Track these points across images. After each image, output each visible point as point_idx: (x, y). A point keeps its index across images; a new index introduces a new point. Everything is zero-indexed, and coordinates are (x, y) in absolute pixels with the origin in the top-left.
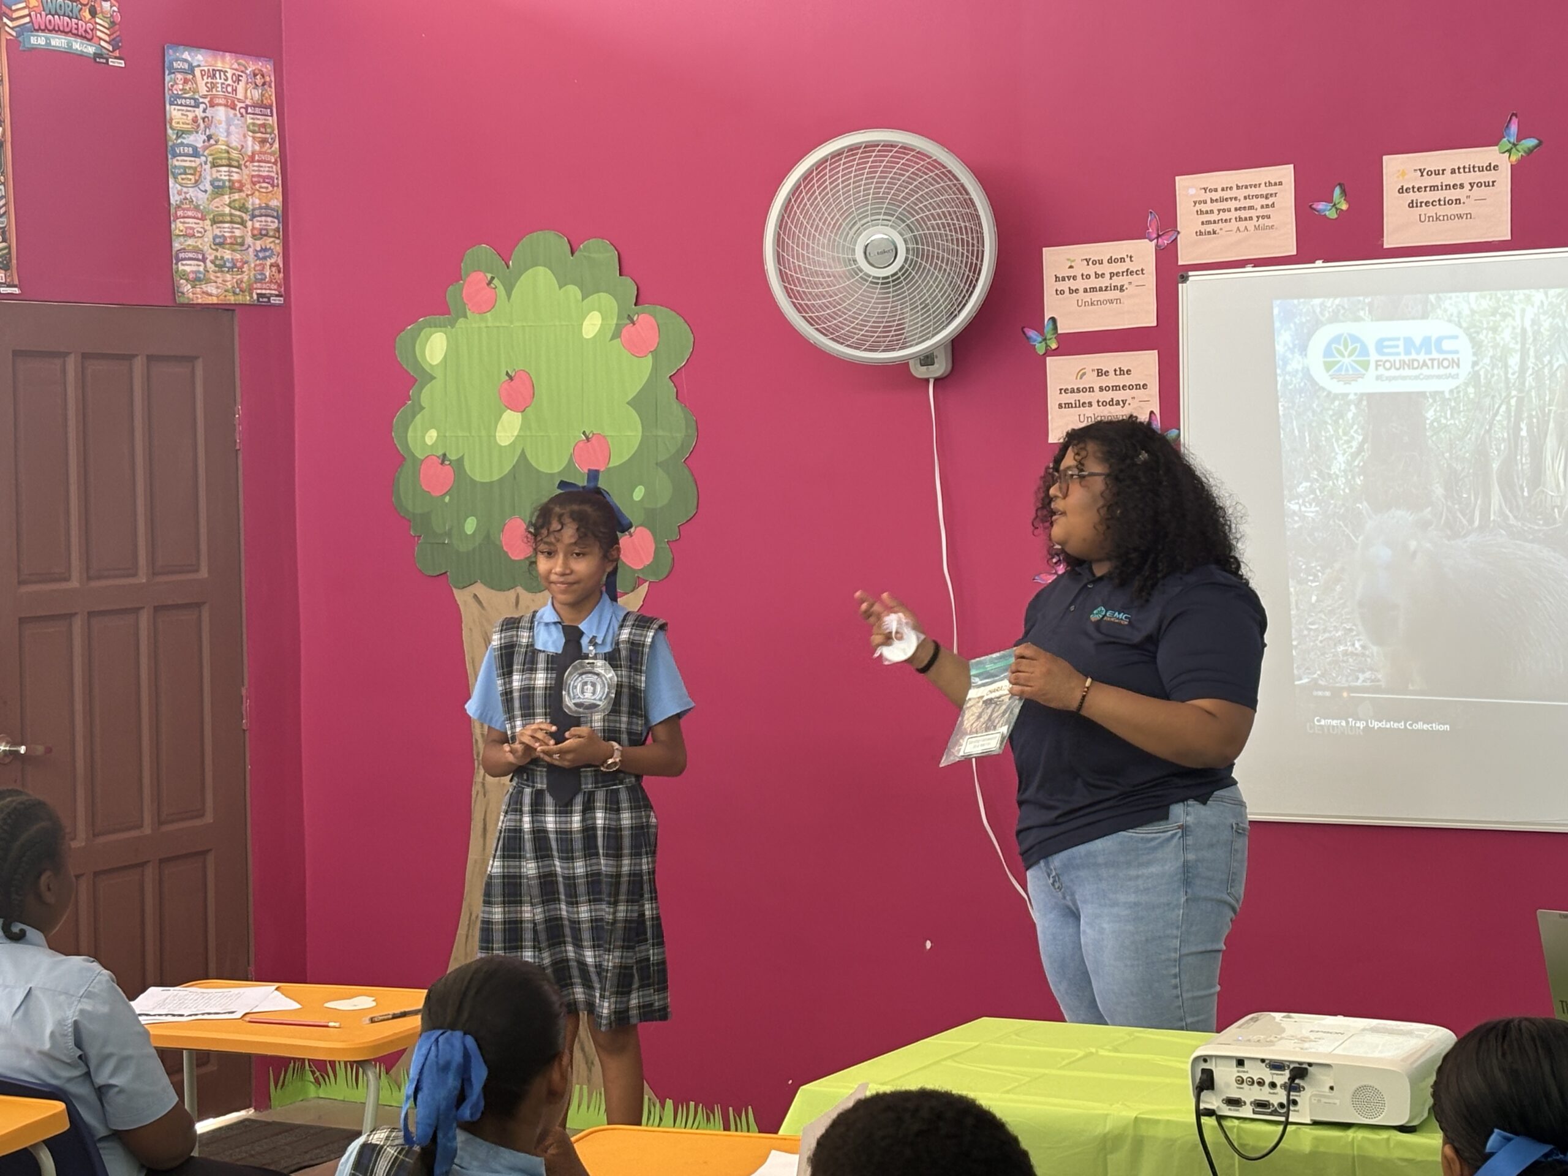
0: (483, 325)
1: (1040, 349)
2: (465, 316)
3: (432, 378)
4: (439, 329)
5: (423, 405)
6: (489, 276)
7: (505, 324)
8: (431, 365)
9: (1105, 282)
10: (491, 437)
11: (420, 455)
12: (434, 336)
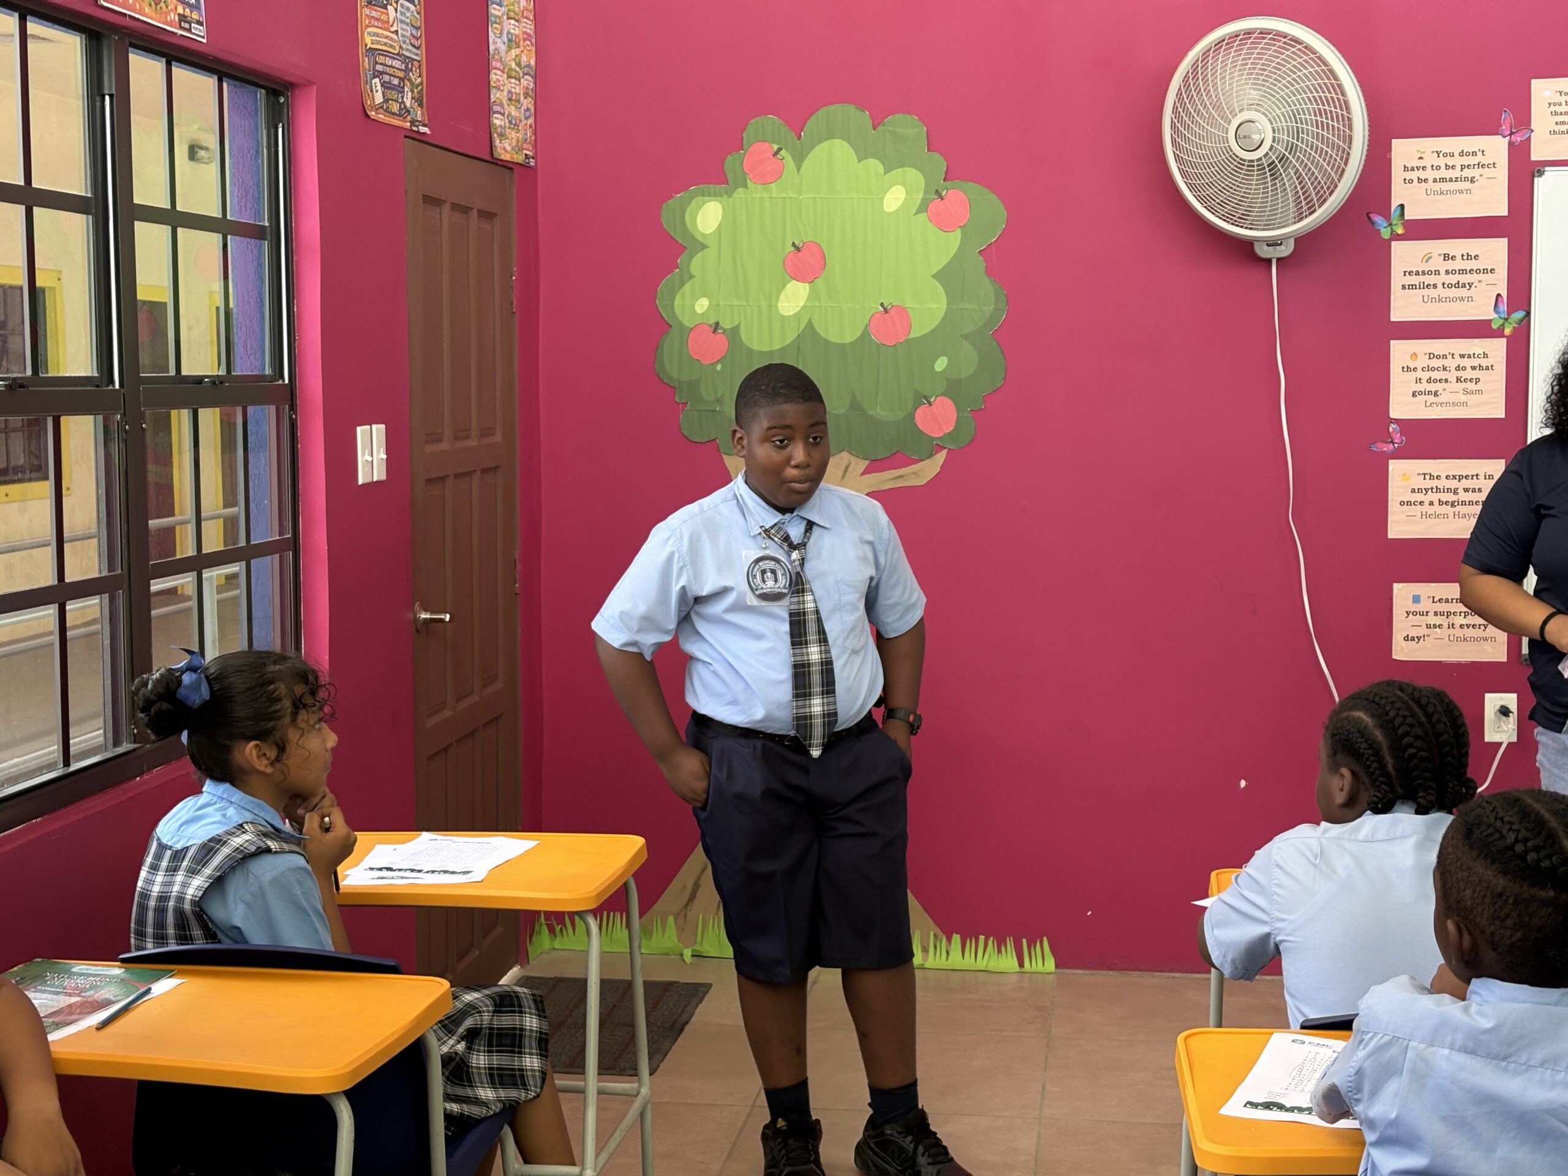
0: (766, 195)
1: (1386, 234)
2: (746, 186)
3: (704, 247)
4: (713, 198)
5: (692, 273)
6: (776, 147)
7: (792, 195)
8: (703, 234)
9: (1456, 173)
10: (772, 306)
11: (688, 323)
12: (706, 205)
